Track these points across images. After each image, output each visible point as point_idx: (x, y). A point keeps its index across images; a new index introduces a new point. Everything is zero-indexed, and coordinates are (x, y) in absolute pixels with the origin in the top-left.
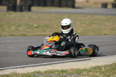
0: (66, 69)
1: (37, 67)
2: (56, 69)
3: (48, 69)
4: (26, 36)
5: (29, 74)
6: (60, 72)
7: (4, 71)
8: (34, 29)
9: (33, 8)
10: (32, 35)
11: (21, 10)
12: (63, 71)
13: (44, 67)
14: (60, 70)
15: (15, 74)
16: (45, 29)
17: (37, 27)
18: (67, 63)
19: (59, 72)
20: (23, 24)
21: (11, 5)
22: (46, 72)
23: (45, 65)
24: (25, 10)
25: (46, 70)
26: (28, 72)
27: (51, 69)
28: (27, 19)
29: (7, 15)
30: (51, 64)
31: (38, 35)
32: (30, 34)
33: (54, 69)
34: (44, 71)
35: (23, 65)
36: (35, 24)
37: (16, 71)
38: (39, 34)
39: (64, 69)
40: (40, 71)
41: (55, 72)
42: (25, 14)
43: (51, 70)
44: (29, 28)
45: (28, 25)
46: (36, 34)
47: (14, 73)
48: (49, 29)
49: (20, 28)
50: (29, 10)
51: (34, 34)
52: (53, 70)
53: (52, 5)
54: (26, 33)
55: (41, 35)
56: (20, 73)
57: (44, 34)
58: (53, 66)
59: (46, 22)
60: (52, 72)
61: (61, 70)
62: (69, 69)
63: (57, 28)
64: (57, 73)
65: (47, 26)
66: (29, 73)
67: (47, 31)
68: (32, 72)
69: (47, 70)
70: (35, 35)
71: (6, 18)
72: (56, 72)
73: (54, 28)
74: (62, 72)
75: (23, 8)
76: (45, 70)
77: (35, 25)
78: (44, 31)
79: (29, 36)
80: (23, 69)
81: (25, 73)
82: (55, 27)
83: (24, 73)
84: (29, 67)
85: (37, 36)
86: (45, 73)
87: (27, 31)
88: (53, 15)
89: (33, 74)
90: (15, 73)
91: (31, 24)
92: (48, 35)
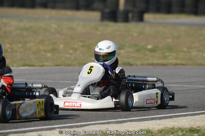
0: (199, 127)
1: (146, 122)
2: (180, 125)
3: (165, 126)
4: (131, 65)
6: (186, 132)
7: (87, 127)
8: (147, 53)
9: (148, 17)
10: (142, 65)
11: (126, 20)
12: (191, 130)
13: (158, 122)
14: (187, 129)
16: (167, 54)
17: (152, 51)
18: (201, 116)
19: (184, 132)
20: (127, 45)
21: (107, 10)
22: (160, 131)
23: (160, 118)
24: (133, 20)
25: (161, 127)
27: (171, 127)
28: (135, 34)
29: (101, 28)
30: (171, 117)
31: (153, 64)
32: (139, 63)
33: (176, 127)
34: (157, 129)
35: (120, 118)
36: (150, 44)
37: (107, 129)
38: (155, 62)
39: (194, 127)
40: (151, 129)
41: (178, 131)
42: (133, 27)
44: (138, 50)
45: (136, 45)
46: (150, 62)
48: (174, 55)
49: (122, 51)
50: (141, 19)
51: (146, 62)
52: (173, 129)
53: (182, 10)
54: (132, 61)
55: (158, 64)
57: (164, 62)
58: (175, 121)
59: (170, 40)
60: (173, 131)
61: (189, 127)
62: (203, 127)
63: (189, 52)
64: (181, 134)
65: (170, 49)
67: (171, 57)
68: (136, 130)
69: (162, 128)
70: (149, 64)
71: (99, 33)
72: (179, 132)
73: (182, 51)
74: (189, 131)
75: (130, 15)
76: (160, 129)
77: (149, 47)
78: (165, 57)
79: (137, 65)
80: (120, 124)
82: (185, 49)
84: (130, 121)
85: (151, 67)
86: (158, 133)
87: (133, 57)
88: (183, 28)
91: (142, 44)
92: (171, 64)
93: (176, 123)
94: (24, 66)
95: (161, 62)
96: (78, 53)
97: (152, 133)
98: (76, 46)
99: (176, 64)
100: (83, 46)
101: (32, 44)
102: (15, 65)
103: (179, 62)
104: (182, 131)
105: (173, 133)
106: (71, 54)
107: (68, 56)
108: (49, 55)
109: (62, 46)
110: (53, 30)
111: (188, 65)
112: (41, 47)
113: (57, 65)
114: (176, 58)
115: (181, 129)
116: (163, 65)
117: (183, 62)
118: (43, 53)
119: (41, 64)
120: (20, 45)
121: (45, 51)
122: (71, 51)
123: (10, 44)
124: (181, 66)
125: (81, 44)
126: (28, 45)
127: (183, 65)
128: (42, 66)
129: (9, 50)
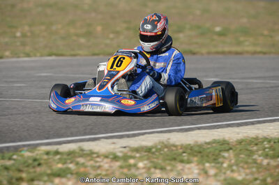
1: (219, 130)
2: (265, 134)
3: (245, 135)
4: (194, 54)
5: (200, 146)
6: (275, 142)
7: (141, 137)
8: (215, 37)
10: (209, 53)
13: (236, 129)
14: (275, 139)
15: (166, 146)
16: (242, 39)
17: (220, 34)
19: (272, 143)
20: (188, 26)
22: (240, 142)
23: (239, 125)
25: (240, 137)
26: (196, 142)
27: (254, 136)
28: (198, 12)
29: (150, 4)
30: (253, 123)
31: (223, 53)
32: (204, 51)
33: (260, 136)
34: (235, 139)
35: (185, 124)
36: (218, 26)
37: (169, 139)
38: (227, 49)
40: (227, 139)
41: (263, 142)
43: (253, 138)
44: (202, 34)
45: (199, 27)
46: (220, 49)
47: (163, 143)
48: (251, 39)
49: (181, 35)
51: (213, 50)
52: (257, 138)
54: (194, 48)
55: (230, 53)
56: (177, 143)
57: (239, 49)
58: (258, 129)
59: (245, 20)
60: (256, 142)
63: (271, 37)
64: (267, 146)
66: (199, 143)
67: (247, 43)
68: (208, 141)
69: (242, 138)
70: (217, 53)
72: (265, 143)
73: (262, 35)
74: (278, 142)
77: (218, 29)
78: (239, 43)
79: (202, 54)
80: (185, 133)
81: (190, 145)
82: (266, 32)
83: (188, 143)
84: (199, 128)
85: (221, 56)
86: (237, 145)
87: (197, 43)
88: (262, 4)
89: (209, 146)
90: (166, 143)
91: (208, 25)
92: (247, 52)
93: (260, 132)
94: (50, 55)
95: (234, 49)
96: (122, 37)
97: (228, 144)
98: (118, 29)
99: (255, 53)
100: (128, 29)
101: (59, 26)
102: (38, 55)
103: (259, 49)
104: (269, 141)
105: (256, 144)
106: (112, 39)
107: (108, 41)
108: (82, 40)
109: (99, 28)
110: (86, 7)
111: (270, 53)
112: (72, 31)
113: (94, 55)
114: (255, 45)
115: (267, 138)
116: (237, 53)
117: (265, 50)
118: (74, 38)
119: (72, 53)
120: (43, 28)
121: (78, 35)
122: (112, 36)
123: (30, 26)
124: (261, 55)
125: (125, 25)
126: (54, 28)
127: (265, 53)
128: (75, 55)
129: (29, 34)
